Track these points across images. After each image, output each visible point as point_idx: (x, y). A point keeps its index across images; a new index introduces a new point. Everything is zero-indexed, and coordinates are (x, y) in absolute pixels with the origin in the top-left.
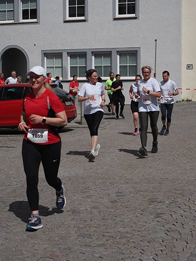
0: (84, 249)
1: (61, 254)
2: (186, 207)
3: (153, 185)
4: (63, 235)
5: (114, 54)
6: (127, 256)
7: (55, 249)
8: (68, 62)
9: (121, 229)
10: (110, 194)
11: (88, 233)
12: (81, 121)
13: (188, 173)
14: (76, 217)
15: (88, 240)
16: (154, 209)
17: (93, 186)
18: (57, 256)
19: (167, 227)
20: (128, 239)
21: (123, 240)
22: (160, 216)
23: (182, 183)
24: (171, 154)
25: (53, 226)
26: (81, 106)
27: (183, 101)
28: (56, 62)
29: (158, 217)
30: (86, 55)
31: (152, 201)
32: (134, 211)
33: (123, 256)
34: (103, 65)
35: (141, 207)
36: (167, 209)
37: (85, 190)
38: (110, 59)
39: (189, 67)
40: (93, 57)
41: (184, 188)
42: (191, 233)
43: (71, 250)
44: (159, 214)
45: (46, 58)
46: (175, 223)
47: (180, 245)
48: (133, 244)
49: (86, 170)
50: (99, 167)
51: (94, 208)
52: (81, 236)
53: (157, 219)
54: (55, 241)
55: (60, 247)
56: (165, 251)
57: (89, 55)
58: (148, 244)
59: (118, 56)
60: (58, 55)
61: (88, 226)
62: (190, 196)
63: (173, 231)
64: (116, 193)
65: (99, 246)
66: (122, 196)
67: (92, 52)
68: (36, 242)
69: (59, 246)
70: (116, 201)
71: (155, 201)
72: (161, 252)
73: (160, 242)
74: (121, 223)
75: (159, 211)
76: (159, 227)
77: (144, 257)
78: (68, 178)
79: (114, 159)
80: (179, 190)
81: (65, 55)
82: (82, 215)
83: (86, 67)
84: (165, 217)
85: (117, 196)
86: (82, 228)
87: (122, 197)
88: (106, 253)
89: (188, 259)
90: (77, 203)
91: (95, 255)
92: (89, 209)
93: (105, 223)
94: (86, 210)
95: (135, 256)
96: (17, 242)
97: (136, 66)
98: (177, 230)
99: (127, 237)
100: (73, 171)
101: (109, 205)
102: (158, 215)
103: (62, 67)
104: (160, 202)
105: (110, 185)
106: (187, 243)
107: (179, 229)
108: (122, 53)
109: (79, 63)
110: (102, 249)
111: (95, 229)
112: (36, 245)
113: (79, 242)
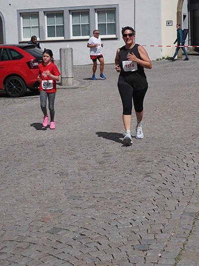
0: (75, 211)
1: (52, 217)
2: (175, 165)
3: (140, 144)
4: (52, 198)
5: (92, 12)
6: (119, 217)
7: (46, 213)
8: (45, 22)
9: (111, 189)
10: (96, 156)
11: (78, 195)
12: (61, 82)
13: (174, 131)
14: (64, 180)
15: (79, 202)
16: (142, 168)
17: (79, 148)
18: (49, 219)
19: (157, 186)
20: (119, 199)
21: (114, 201)
22: (149, 176)
23: (169, 141)
24: (155, 112)
25: (42, 190)
26: (61, 66)
27: (163, 58)
28: (33, 22)
29: (147, 176)
30: (63, 13)
31: (139, 161)
32: (123, 172)
33: (115, 217)
34: (81, 24)
35: (129, 167)
36: (156, 168)
37: (71, 151)
38: (87, 17)
39: (169, 23)
40: (71, 16)
41: (171, 147)
42: (181, 192)
43: (62, 213)
44: (148, 173)
45: (22, 18)
46: (165, 182)
47: (172, 203)
48: (124, 205)
49: (70, 132)
50: (83, 128)
51: (82, 170)
52: (72, 198)
53: (147, 179)
54: (45, 204)
55: (50, 211)
56: (157, 210)
57: (66, 13)
58: (140, 204)
59: (96, 14)
60: (34, 15)
61: (77, 188)
62: (178, 155)
63: (164, 190)
64: (103, 153)
65: (90, 207)
66: (110, 156)
67: (69, 11)
68: (26, 206)
69: (50, 209)
70: (104, 162)
71: (143, 161)
72: (153, 211)
73: (152, 201)
74: (111, 184)
75: (148, 171)
76: (150, 187)
77: (137, 217)
78: (52, 140)
79: (98, 119)
80: (167, 149)
81: (41, 14)
82: (70, 177)
83: (63, 26)
84: (155, 176)
85: (104, 157)
86: (72, 190)
87: (109, 158)
88: (98, 215)
89: (181, 217)
90: (64, 165)
91: (87, 216)
92: (77, 171)
93: (94, 184)
94: (74, 172)
95: (127, 216)
96: (7, 207)
97: (115, 24)
98: (167, 189)
99: (117, 198)
100: (57, 133)
101: (97, 166)
102: (147, 175)
103: (39, 27)
104: (149, 161)
105: (96, 146)
106: (179, 202)
107: (169, 188)
108: (100, 11)
109: (57, 22)
110: (94, 210)
111: (84, 191)
112: (27, 209)
113: (70, 204)
